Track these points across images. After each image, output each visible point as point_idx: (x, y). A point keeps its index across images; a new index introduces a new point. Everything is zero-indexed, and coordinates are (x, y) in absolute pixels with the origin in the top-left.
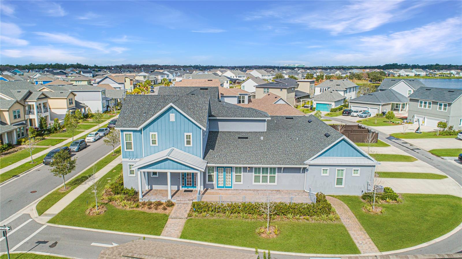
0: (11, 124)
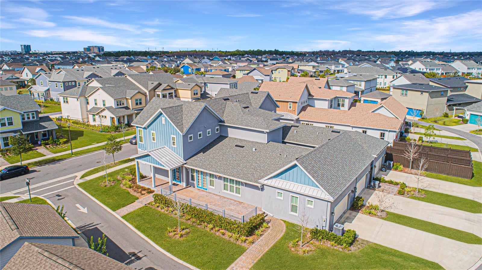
0: (133, 109)
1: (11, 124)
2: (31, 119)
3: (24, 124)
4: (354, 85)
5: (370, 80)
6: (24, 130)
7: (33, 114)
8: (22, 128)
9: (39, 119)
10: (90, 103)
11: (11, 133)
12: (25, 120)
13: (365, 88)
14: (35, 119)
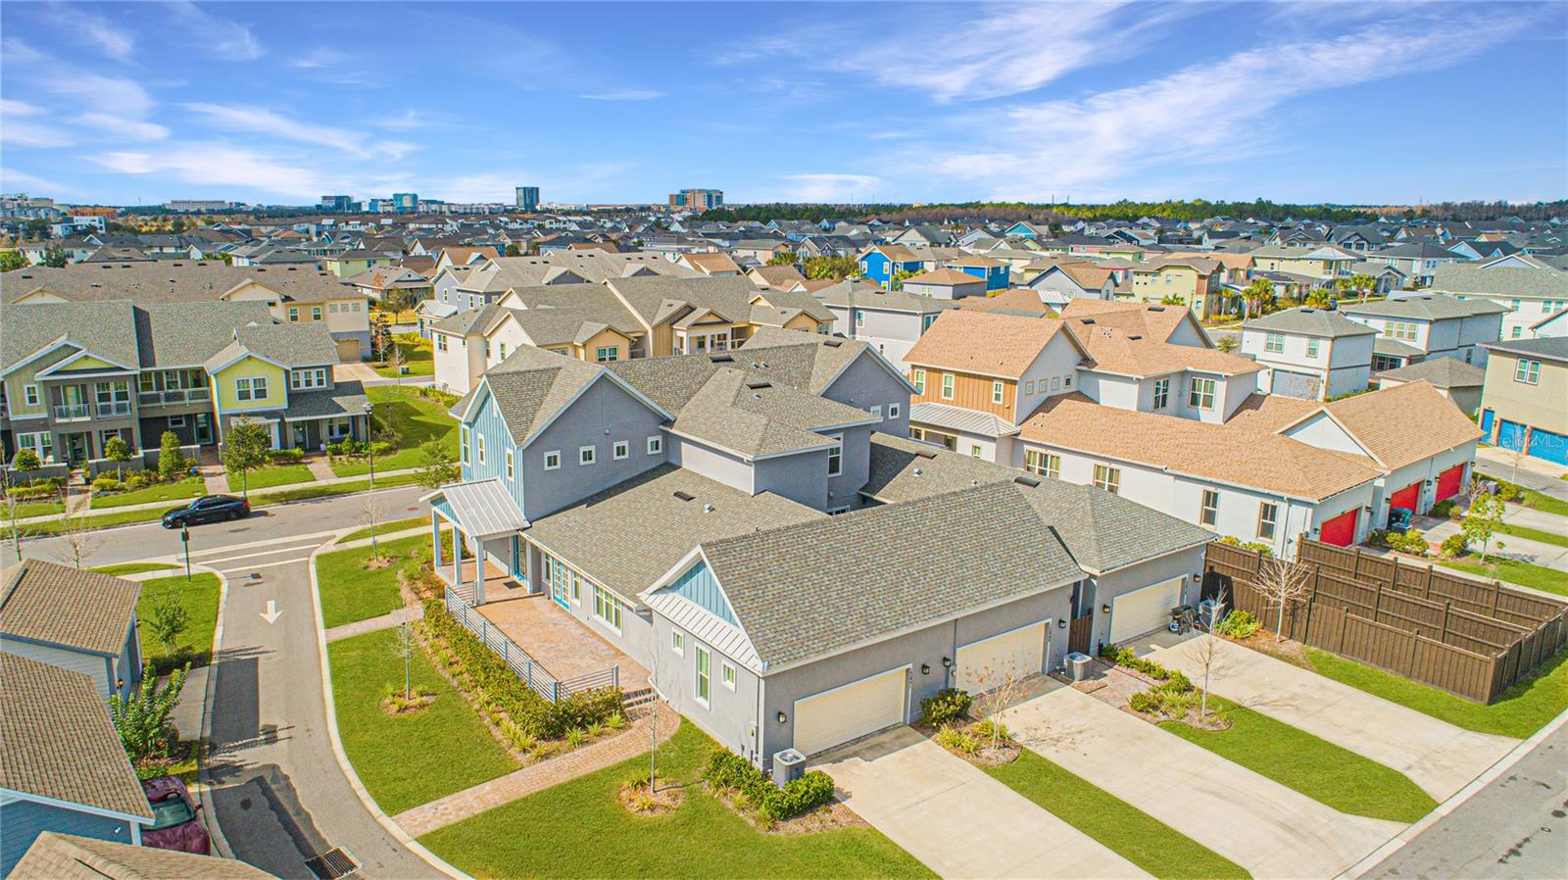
1: (261, 394)
2: (315, 385)
3: (292, 397)
4: (1374, 334)
5: (1462, 318)
6: (290, 412)
7: (319, 374)
8: (286, 407)
9: (333, 388)
10: (492, 354)
11: (259, 418)
12: (301, 388)
13: (1427, 346)
14: (325, 386)
